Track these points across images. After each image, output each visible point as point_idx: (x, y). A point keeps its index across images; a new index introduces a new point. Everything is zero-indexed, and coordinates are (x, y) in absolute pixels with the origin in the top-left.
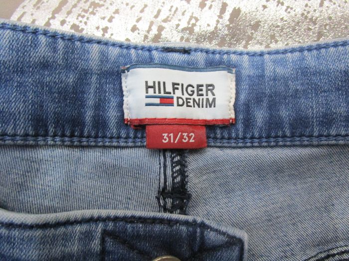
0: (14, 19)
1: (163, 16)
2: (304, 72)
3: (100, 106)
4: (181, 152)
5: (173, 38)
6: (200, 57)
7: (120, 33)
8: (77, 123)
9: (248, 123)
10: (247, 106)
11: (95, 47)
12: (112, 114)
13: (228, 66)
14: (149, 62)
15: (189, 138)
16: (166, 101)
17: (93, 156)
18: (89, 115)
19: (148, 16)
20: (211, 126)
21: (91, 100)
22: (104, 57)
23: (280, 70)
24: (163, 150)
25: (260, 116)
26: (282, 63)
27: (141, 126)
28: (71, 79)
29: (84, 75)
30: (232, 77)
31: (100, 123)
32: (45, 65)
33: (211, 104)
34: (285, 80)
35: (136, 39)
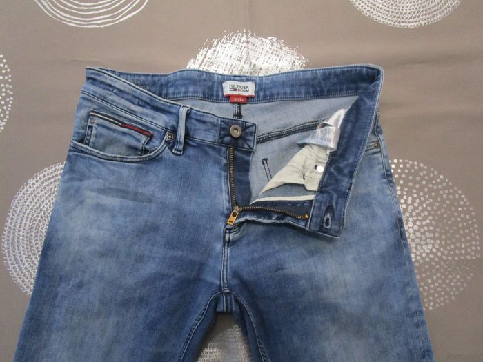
1: (233, 66)
2: (273, 82)
3: (217, 91)
4: (239, 103)
5: (236, 73)
6: (244, 78)
7: (220, 71)
8: (212, 95)
9: (258, 97)
10: (258, 91)
11: (216, 76)
12: (220, 94)
13: (252, 81)
14: (230, 80)
15: (241, 100)
16: (235, 90)
17: (216, 104)
18: (215, 94)
19: (229, 66)
20: (248, 98)
21: (215, 90)
22: (218, 78)
23: (267, 82)
24: (234, 103)
25: (261, 94)
26: (268, 79)
27: (228, 97)
28: (210, 84)
29: (213, 83)
30: (254, 83)
31: (218, 96)
32: (205, 80)
33: (247, 91)
34: (268, 84)
35: (226, 73)
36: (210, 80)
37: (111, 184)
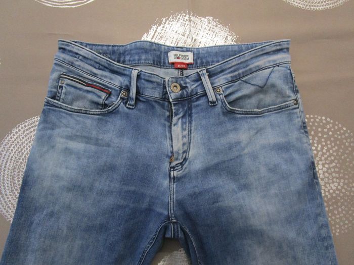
0: (142, 39)
1: (178, 40)
2: (208, 52)
3: (164, 59)
4: (182, 69)
5: (180, 45)
6: (185, 49)
7: (168, 44)
8: (160, 62)
9: (196, 64)
10: (196, 60)
11: (163, 46)
12: (167, 61)
13: (191, 51)
14: (174, 50)
15: (183, 66)
16: (178, 58)
17: (163, 70)
18: (162, 61)
19: (175, 40)
20: (188, 64)
21: (162, 58)
22: (165, 49)
23: (203, 52)
24: (178, 69)
25: (199, 61)
26: (204, 50)
27: (173, 64)
28: (159, 53)
29: (161, 52)
30: (192, 53)
31: (164, 63)
32: (155, 50)
33: (188, 59)
34: (204, 54)
35: (172, 45)
36: (159, 50)
37: (77, 131)
